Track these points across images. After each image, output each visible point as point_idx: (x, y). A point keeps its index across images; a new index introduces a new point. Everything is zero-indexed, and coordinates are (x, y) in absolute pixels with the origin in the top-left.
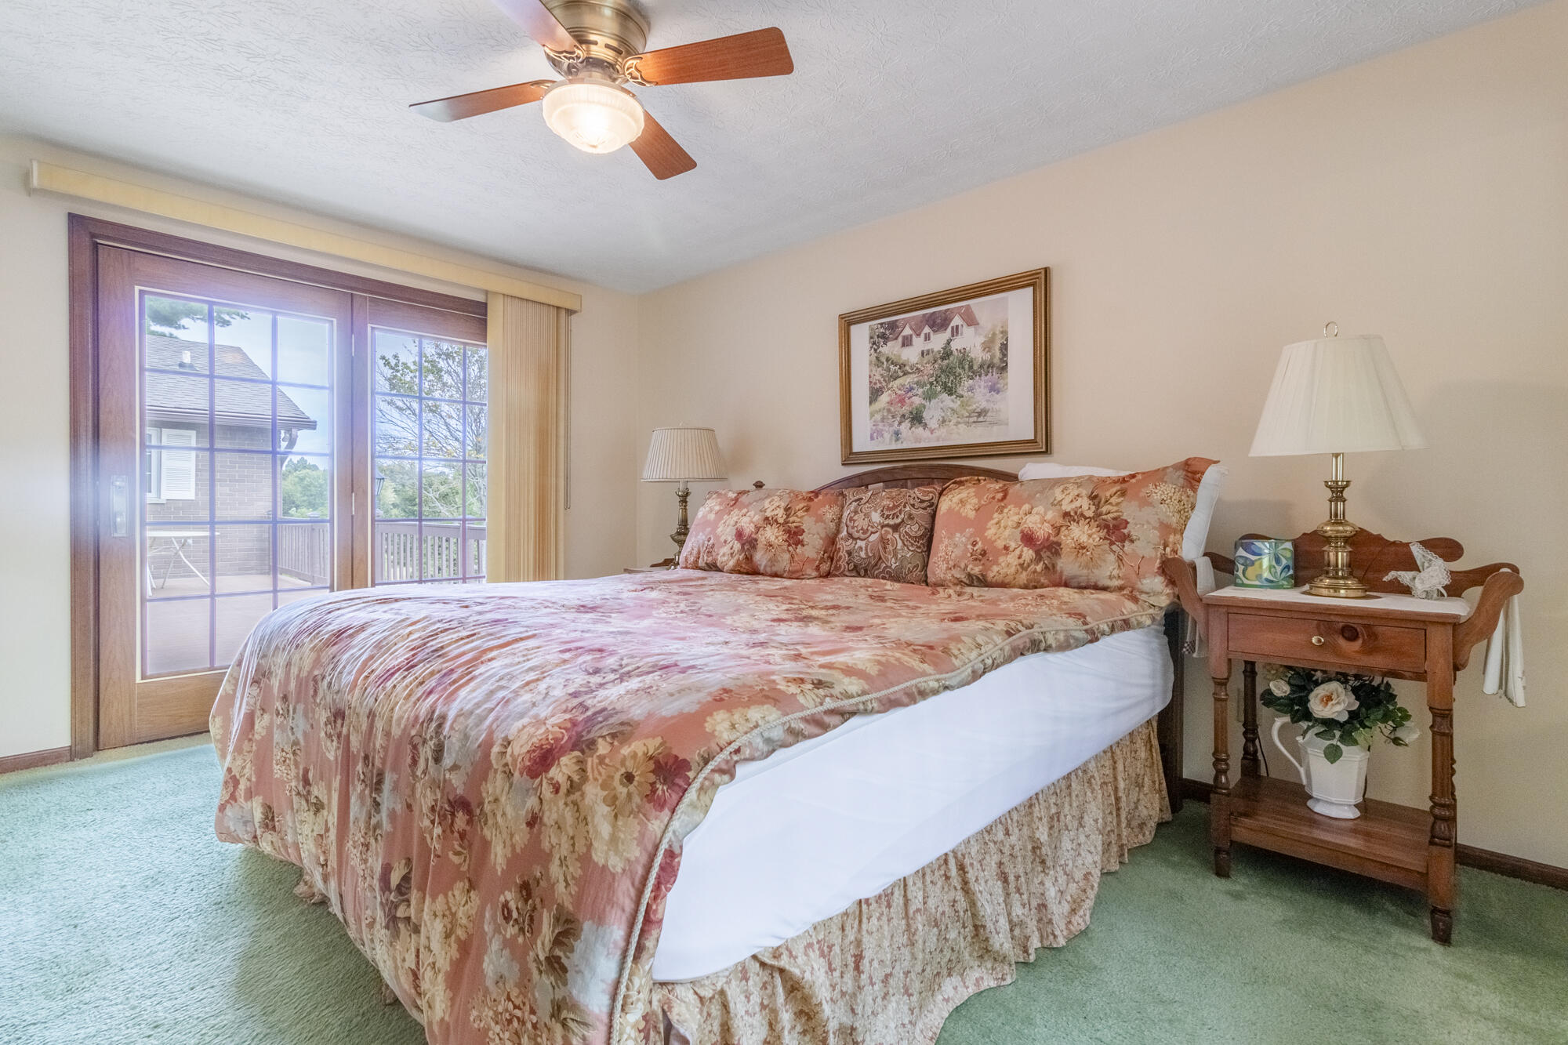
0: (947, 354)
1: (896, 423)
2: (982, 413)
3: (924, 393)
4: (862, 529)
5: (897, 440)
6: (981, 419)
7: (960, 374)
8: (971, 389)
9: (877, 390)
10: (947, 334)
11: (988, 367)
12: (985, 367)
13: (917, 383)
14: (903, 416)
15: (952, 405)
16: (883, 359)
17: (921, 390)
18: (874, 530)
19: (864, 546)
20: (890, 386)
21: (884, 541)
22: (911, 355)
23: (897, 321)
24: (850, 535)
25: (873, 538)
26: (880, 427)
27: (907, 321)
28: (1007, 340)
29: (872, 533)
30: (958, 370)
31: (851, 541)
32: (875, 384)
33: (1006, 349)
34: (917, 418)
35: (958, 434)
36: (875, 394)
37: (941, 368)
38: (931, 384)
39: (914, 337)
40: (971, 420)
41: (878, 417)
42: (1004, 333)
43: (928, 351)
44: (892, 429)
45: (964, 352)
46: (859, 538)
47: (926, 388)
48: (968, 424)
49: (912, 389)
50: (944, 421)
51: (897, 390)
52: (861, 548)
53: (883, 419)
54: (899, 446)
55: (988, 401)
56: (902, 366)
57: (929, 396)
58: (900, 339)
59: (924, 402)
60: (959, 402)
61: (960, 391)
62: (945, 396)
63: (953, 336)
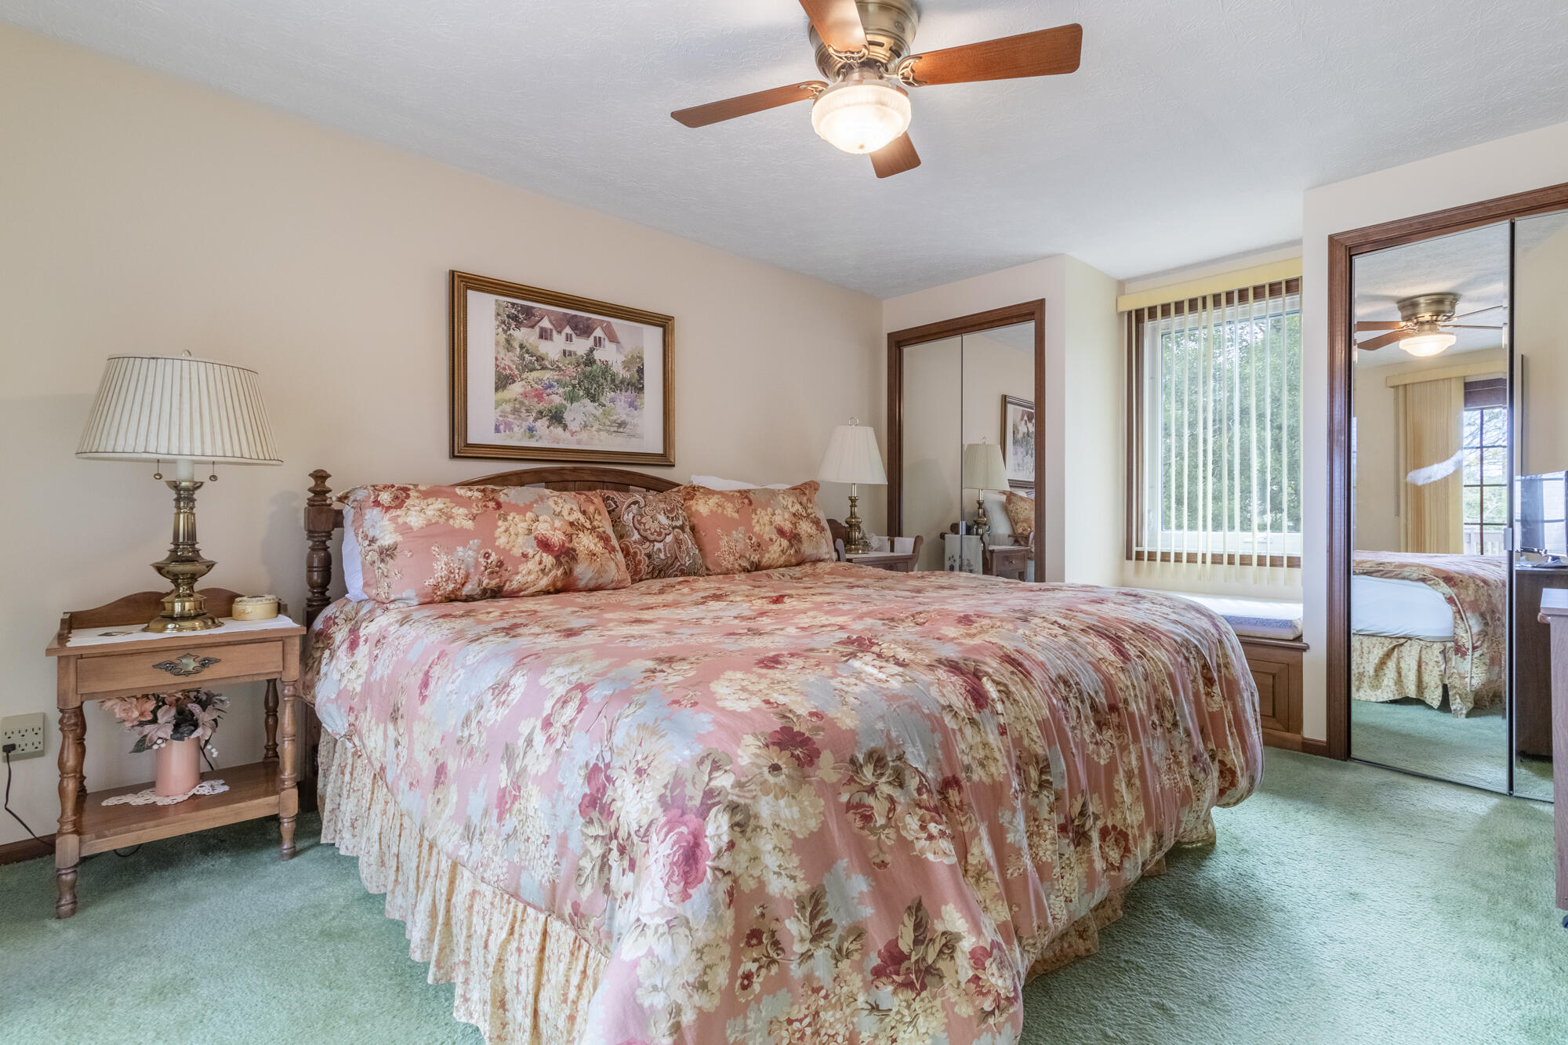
0: (589, 361)
1: (531, 419)
2: (622, 424)
3: (565, 393)
4: (655, 531)
5: (532, 437)
6: (621, 430)
7: (602, 384)
8: (613, 401)
9: (507, 377)
10: (590, 342)
11: (628, 384)
12: (626, 383)
13: (558, 381)
14: (540, 412)
15: (594, 412)
16: (516, 345)
17: (561, 390)
18: (667, 532)
19: (662, 548)
20: (524, 376)
21: (678, 541)
22: (552, 349)
23: (532, 308)
24: (645, 538)
25: (669, 539)
26: (511, 418)
27: (548, 313)
28: (643, 365)
29: (666, 535)
30: (602, 381)
31: (648, 544)
32: (504, 369)
33: (643, 373)
34: (557, 418)
35: (600, 440)
36: (503, 381)
37: (584, 373)
38: (574, 386)
39: (554, 333)
40: (613, 429)
41: (508, 408)
42: (641, 358)
43: (570, 352)
44: (525, 425)
45: (606, 364)
46: (655, 541)
47: (567, 389)
48: (608, 431)
49: (551, 386)
50: (585, 426)
51: (533, 383)
52: (660, 550)
53: (515, 411)
54: (533, 444)
55: (627, 415)
56: (540, 359)
57: (572, 398)
58: (537, 329)
59: (565, 402)
60: (601, 411)
61: (602, 399)
62: (587, 401)
63: (596, 345)
